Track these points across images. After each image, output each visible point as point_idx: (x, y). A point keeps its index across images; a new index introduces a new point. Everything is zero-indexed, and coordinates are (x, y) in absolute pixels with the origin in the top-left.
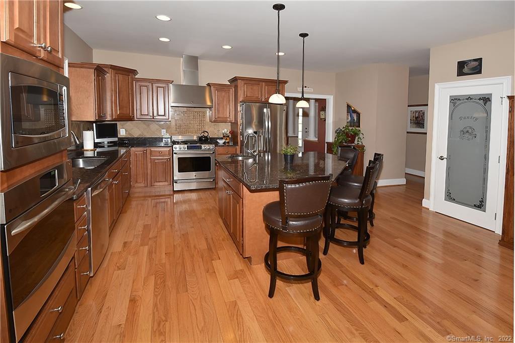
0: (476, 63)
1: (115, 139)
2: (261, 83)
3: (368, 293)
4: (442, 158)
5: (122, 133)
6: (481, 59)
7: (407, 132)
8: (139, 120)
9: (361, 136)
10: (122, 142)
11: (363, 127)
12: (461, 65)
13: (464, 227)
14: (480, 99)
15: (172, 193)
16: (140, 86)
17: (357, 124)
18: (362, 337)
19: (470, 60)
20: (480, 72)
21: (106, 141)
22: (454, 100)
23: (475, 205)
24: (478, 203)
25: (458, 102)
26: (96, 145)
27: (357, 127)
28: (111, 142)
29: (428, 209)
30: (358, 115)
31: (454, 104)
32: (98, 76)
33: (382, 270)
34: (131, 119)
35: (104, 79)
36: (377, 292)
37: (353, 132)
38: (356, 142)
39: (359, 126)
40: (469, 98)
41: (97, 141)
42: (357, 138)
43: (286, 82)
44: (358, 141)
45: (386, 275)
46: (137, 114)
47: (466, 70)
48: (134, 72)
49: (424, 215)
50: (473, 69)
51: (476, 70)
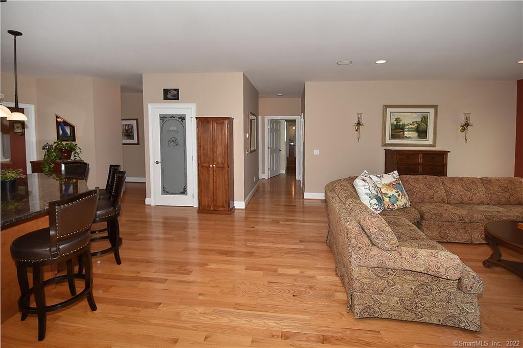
0: (176, 92)
3: (135, 280)
4: (157, 163)
6: (178, 90)
7: (123, 144)
9: (78, 150)
11: (79, 141)
12: (166, 91)
13: (176, 209)
14: (179, 118)
17: (72, 138)
18: (144, 308)
19: (172, 89)
22: (163, 118)
23: (181, 193)
24: (183, 191)
25: (165, 120)
27: (73, 141)
29: (150, 205)
30: (73, 128)
31: (163, 120)
33: (137, 261)
36: (141, 276)
37: (69, 147)
38: (72, 158)
39: (74, 140)
40: (173, 117)
42: (73, 153)
44: (75, 156)
45: (142, 262)
47: (169, 96)
49: (147, 210)
50: (174, 96)
51: (176, 97)
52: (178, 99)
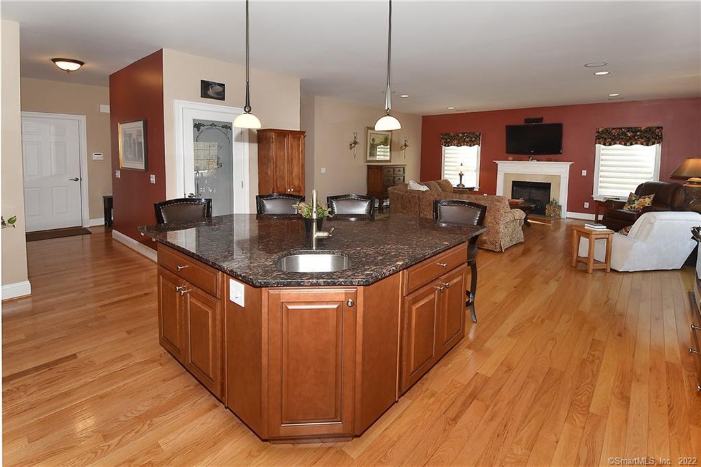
0: (220, 89)
6: (224, 85)
12: (206, 86)
14: (223, 127)
19: (215, 83)
22: (198, 125)
25: (202, 128)
31: (198, 129)
40: (213, 124)
47: (210, 92)
50: (218, 93)
51: (221, 96)
52: (223, 99)
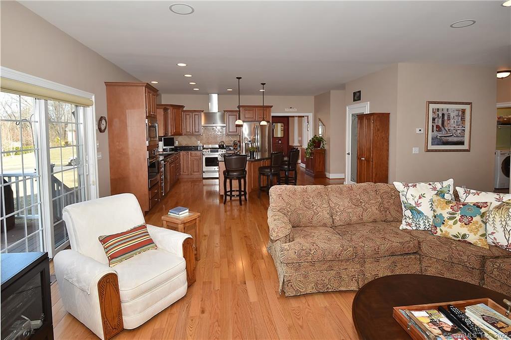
0: (359, 94)
1: (173, 147)
2: (254, 109)
4: (349, 154)
5: (177, 144)
6: (360, 91)
8: (185, 135)
10: (176, 149)
12: (355, 94)
15: (202, 179)
16: (186, 115)
19: (357, 92)
20: (360, 99)
21: (168, 148)
26: (164, 150)
28: (171, 149)
30: (325, 127)
32: (165, 112)
34: (181, 135)
35: (167, 113)
41: (164, 148)
43: (271, 107)
46: (184, 132)
48: (183, 107)
50: (358, 97)
